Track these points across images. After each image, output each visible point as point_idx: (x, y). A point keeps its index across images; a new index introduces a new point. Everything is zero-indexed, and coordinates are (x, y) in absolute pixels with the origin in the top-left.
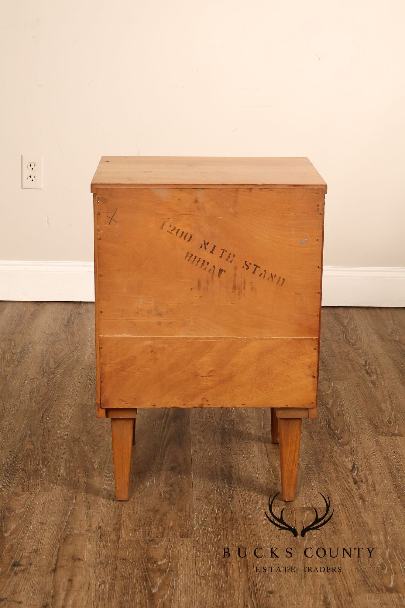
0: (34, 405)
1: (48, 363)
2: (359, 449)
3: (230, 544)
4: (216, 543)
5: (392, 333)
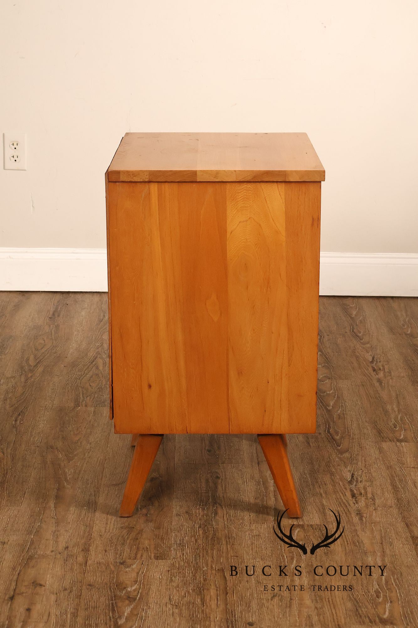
0: (7, 407)
1: (28, 360)
2: (360, 458)
3: (209, 567)
4: (194, 566)
5: (404, 326)
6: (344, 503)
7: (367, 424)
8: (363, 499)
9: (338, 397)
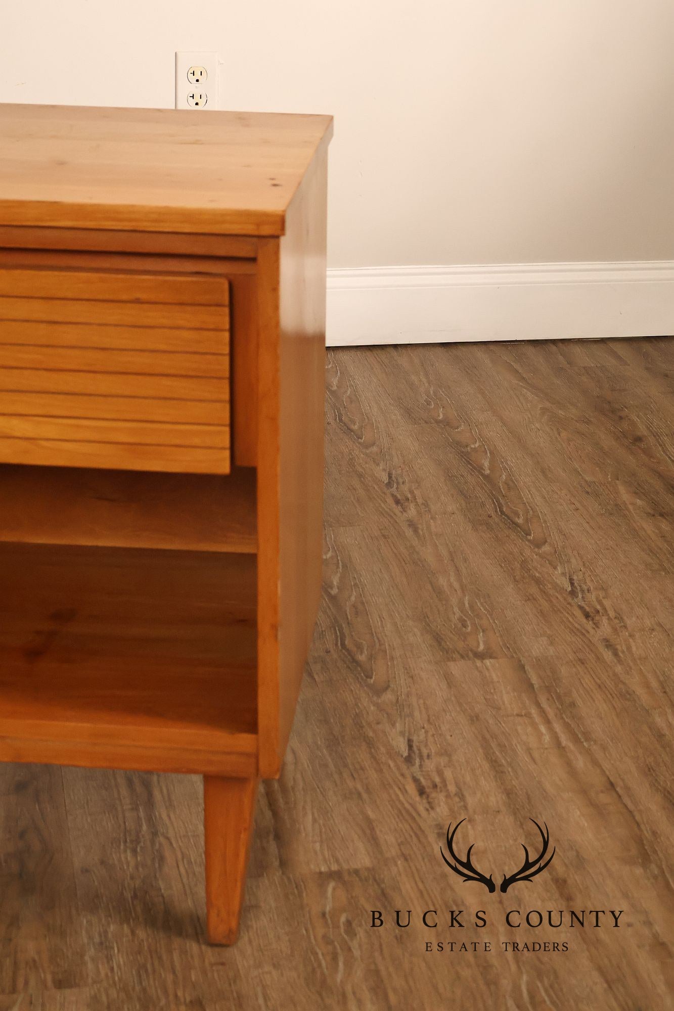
2: (414, 700)
3: (171, 997)
4: (139, 999)
5: (429, 404)
6: (407, 811)
7: (410, 623)
8: (442, 797)
9: (344, 566)
